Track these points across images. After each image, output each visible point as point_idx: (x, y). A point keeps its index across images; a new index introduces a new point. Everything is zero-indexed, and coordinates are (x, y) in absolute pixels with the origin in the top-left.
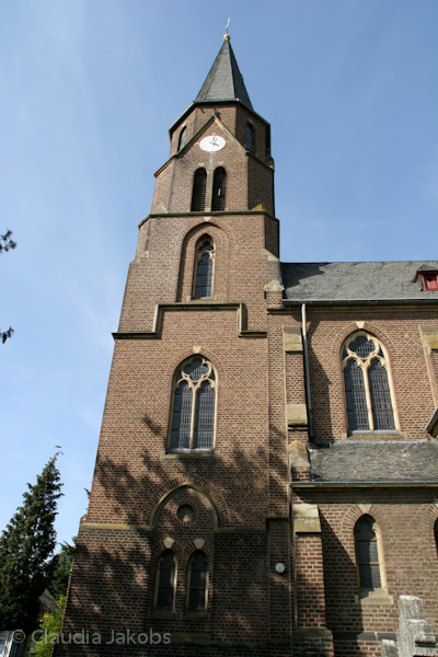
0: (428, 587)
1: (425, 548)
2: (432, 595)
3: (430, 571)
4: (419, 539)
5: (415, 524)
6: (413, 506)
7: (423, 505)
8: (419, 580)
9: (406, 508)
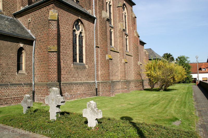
0: (13, 70)
1: (14, 57)
2: (13, 72)
3: (14, 65)
4: (12, 54)
5: (12, 49)
6: (12, 43)
7: (15, 43)
8: (10, 67)
9: (9, 43)
